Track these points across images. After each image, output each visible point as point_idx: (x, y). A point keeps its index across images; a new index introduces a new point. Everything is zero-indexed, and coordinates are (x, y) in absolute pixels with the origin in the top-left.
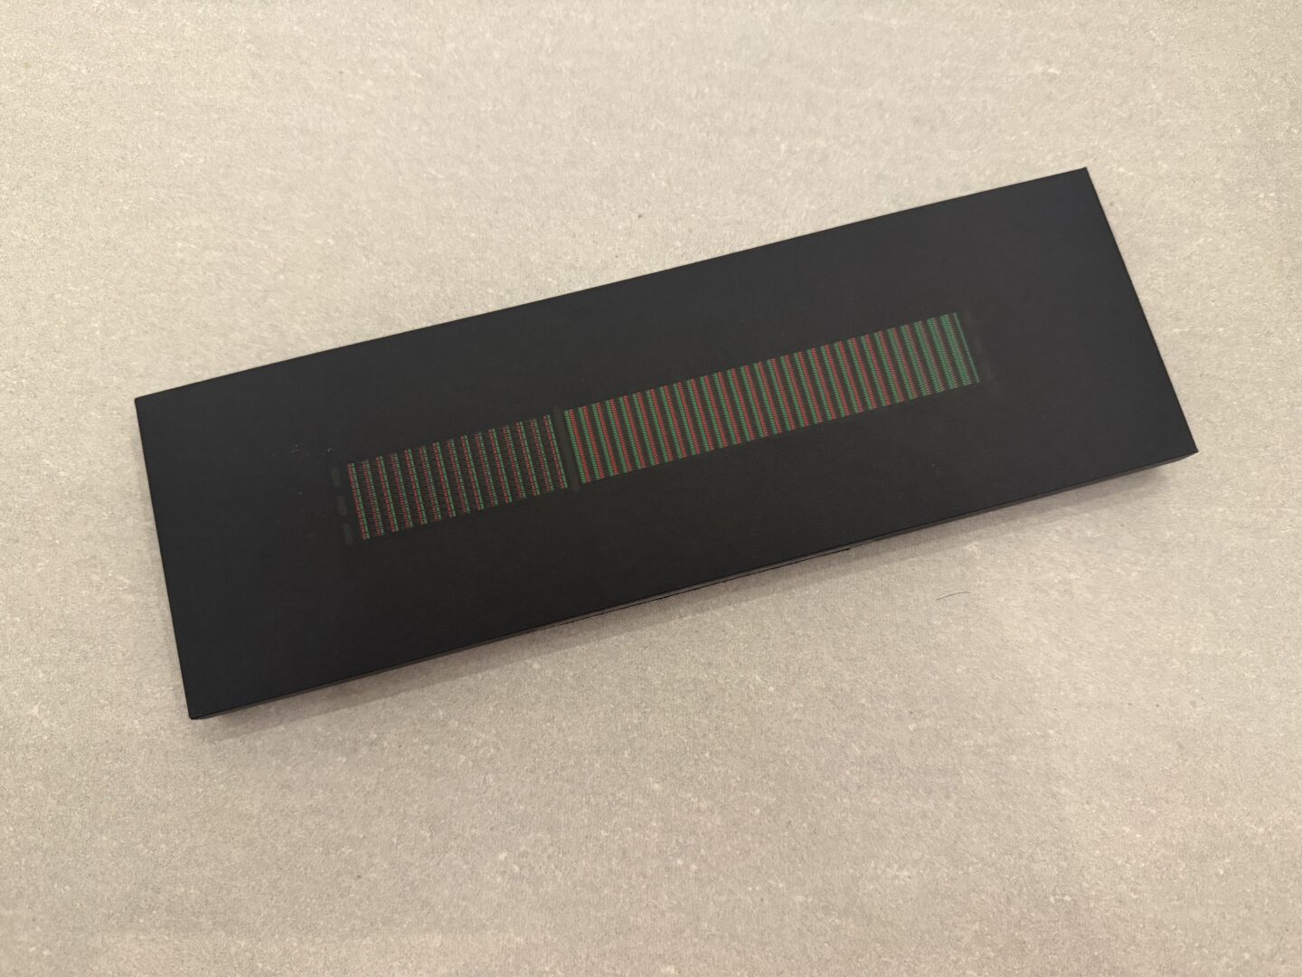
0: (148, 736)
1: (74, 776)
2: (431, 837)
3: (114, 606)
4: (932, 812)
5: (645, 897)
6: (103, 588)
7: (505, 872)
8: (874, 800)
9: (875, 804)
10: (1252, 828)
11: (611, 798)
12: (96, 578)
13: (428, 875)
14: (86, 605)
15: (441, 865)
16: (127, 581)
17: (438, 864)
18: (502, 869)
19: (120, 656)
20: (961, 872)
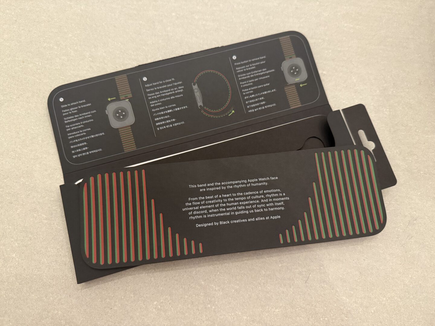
0: (49, 264)
1: (25, 276)
2: (134, 297)
3: (40, 224)
4: (286, 292)
5: (198, 316)
6: (37, 218)
7: (156, 308)
8: (268, 288)
9: (268, 289)
10: (382, 298)
11: (189, 286)
12: (35, 215)
13: (132, 308)
14: (32, 223)
15: (137, 305)
16: (44, 216)
17: (136, 305)
18: (155, 307)
19: (41, 239)
20: (294, 310)
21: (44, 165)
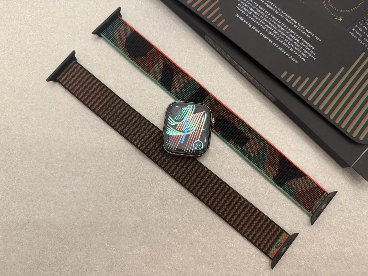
21: (12, 87)
